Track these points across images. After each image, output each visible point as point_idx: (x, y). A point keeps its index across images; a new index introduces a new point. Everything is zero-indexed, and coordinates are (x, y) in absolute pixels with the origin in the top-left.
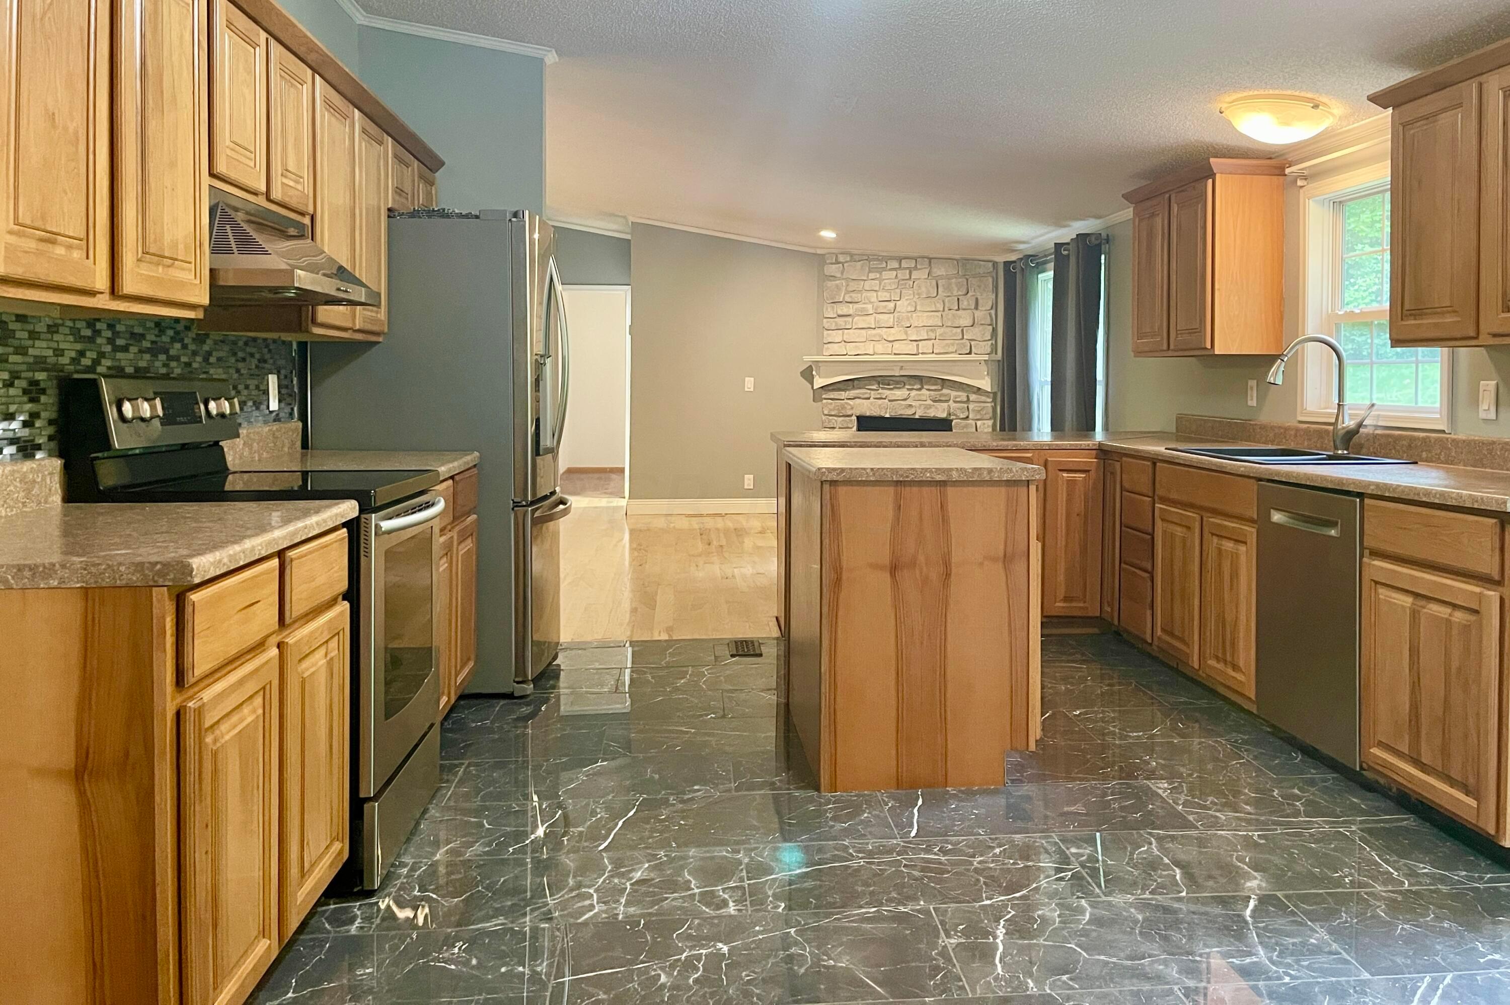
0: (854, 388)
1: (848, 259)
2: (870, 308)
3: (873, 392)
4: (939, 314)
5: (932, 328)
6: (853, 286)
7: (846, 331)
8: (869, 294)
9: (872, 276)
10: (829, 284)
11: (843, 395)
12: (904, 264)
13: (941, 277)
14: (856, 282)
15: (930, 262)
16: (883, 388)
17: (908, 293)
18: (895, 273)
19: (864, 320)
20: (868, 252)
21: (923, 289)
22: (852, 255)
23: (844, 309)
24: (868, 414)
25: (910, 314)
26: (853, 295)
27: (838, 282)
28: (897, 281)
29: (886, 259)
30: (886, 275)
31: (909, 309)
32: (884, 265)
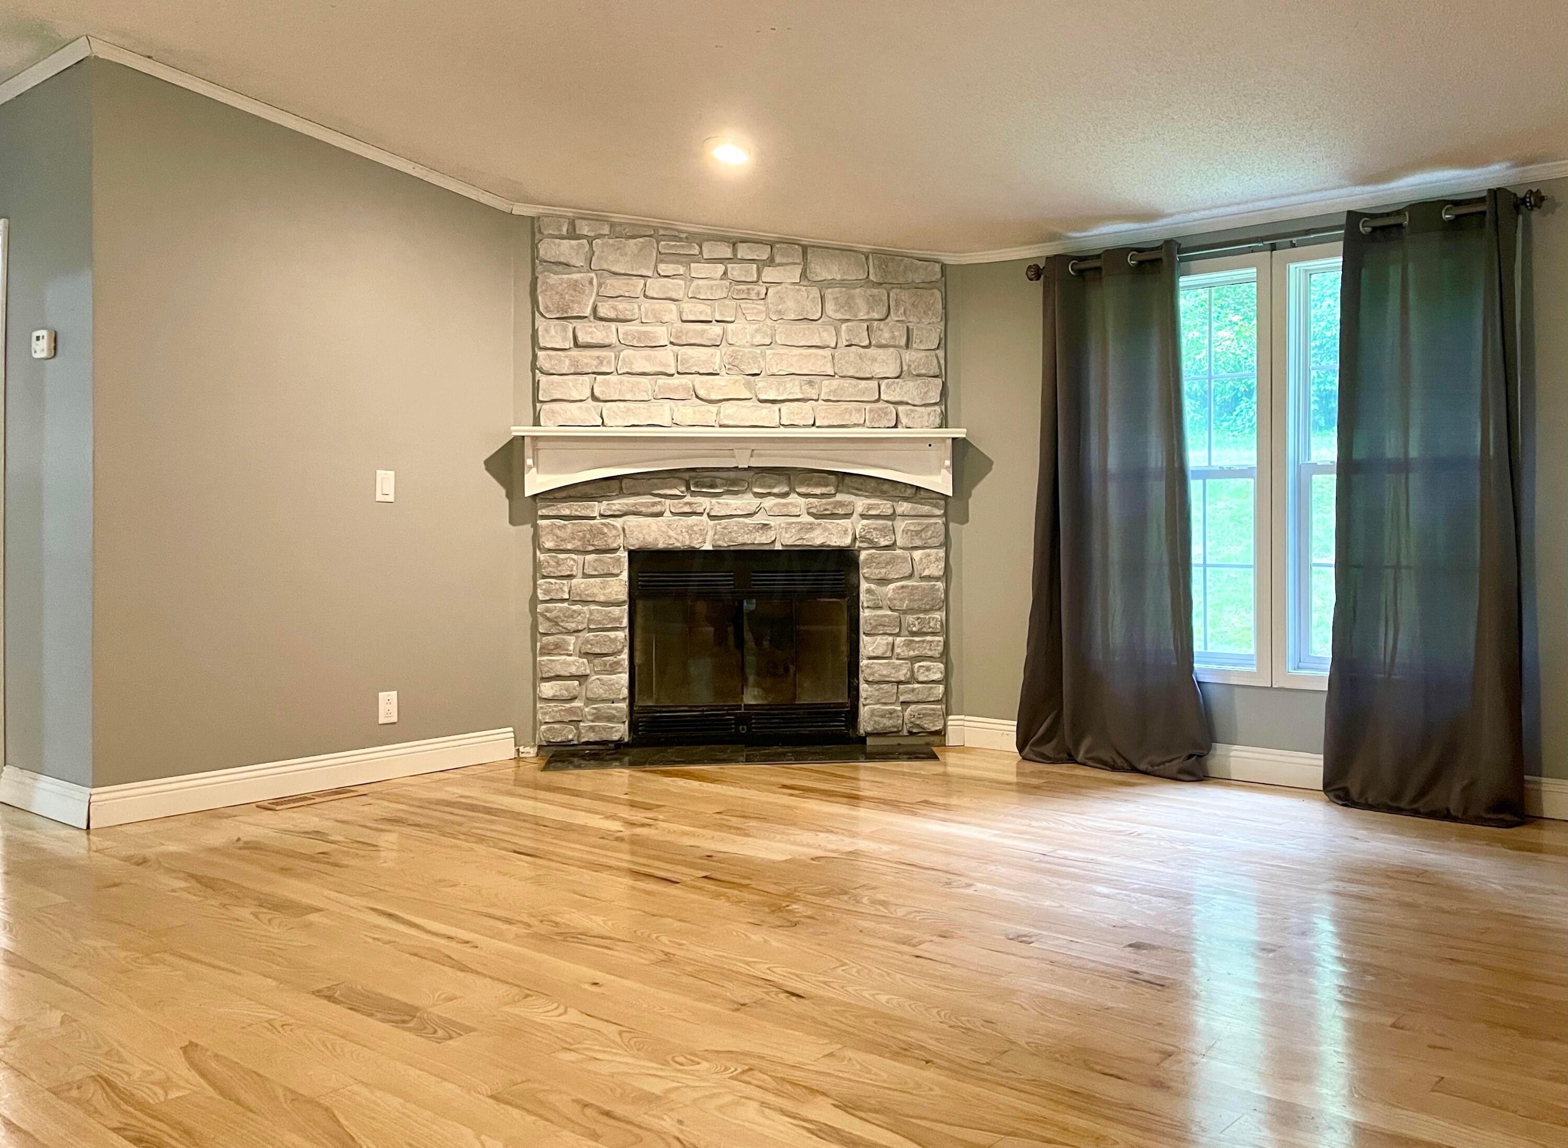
0: (621, 493)
1: (606, 230)
2: (662, 334)
3: (668, 502)
4: (827, 352)
5: (811, 378)
6: (614, 286)
7: (599, 377)
8: (657, 305)
9: (664, 268)
10: (553, 279)
11: (597, 508)
12: (743, 251)
13: (831, 284)
14: (623, 281)
15: (805, 253)
16: (694, 494)
17: (754, 309)
18: (720, 268)
19: (648, 358)
20: (655, 222)
21: (790, 304)
22: (612, 225)
23: (590, 332)
24: (661, 546)
25: (758, 351)
26: (621, 305)
27: (575, 276)
28: (727, 283)
29: (700, 239)
30: (698, 269)
31: (758, 339)
32: (696, 251)
